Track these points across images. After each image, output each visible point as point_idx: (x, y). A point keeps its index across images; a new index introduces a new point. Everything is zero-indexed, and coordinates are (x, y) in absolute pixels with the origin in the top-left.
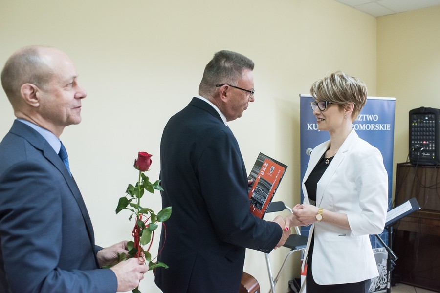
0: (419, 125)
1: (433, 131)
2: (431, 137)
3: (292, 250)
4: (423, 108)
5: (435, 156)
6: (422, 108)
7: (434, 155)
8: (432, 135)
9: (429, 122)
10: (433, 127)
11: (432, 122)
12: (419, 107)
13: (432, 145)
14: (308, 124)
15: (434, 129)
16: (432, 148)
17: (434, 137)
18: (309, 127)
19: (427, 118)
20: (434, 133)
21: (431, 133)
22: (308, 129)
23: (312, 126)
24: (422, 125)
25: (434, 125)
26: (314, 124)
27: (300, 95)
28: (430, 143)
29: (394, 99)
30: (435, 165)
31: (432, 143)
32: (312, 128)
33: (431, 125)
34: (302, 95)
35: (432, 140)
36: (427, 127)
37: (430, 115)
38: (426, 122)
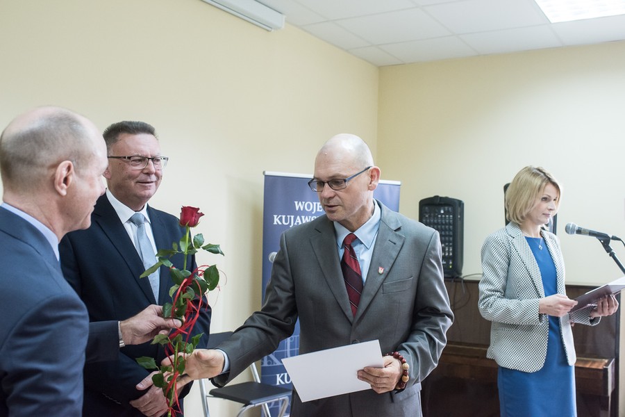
0: (432, 221)
1: (450, 230)
2: (447, 238)
3: (246, 406)
4: (438, 196)
5: (453, 265)
6: (436, 197)
7: (451, 263)
8: (449, 236)
9: (445, 217)
10: (450, 224)
11: (449, 217)
12: (432, 196)
13: (449, 249)
14: (275, 216)
15: (451, 227)
16: (449, 253)
17: (451, 239)
18: (276, 220)
19: (442, 212)
20: (451, 233)
21: (447, 233)
22: (275, 223)
23: (281, 219)
24: (436, 221)
25: (451, 221)
26: (284, 217)
27: (264, 172)
28: (447, 246)
29: (399, 183)
30: (453, 277)
31: (449, 246)
32: (281, 221)
33: (447, 221)
34: (267, 173)
35: (449, 242)
36: (442, 224)
37: (446, 208)
38: (441, 217)
